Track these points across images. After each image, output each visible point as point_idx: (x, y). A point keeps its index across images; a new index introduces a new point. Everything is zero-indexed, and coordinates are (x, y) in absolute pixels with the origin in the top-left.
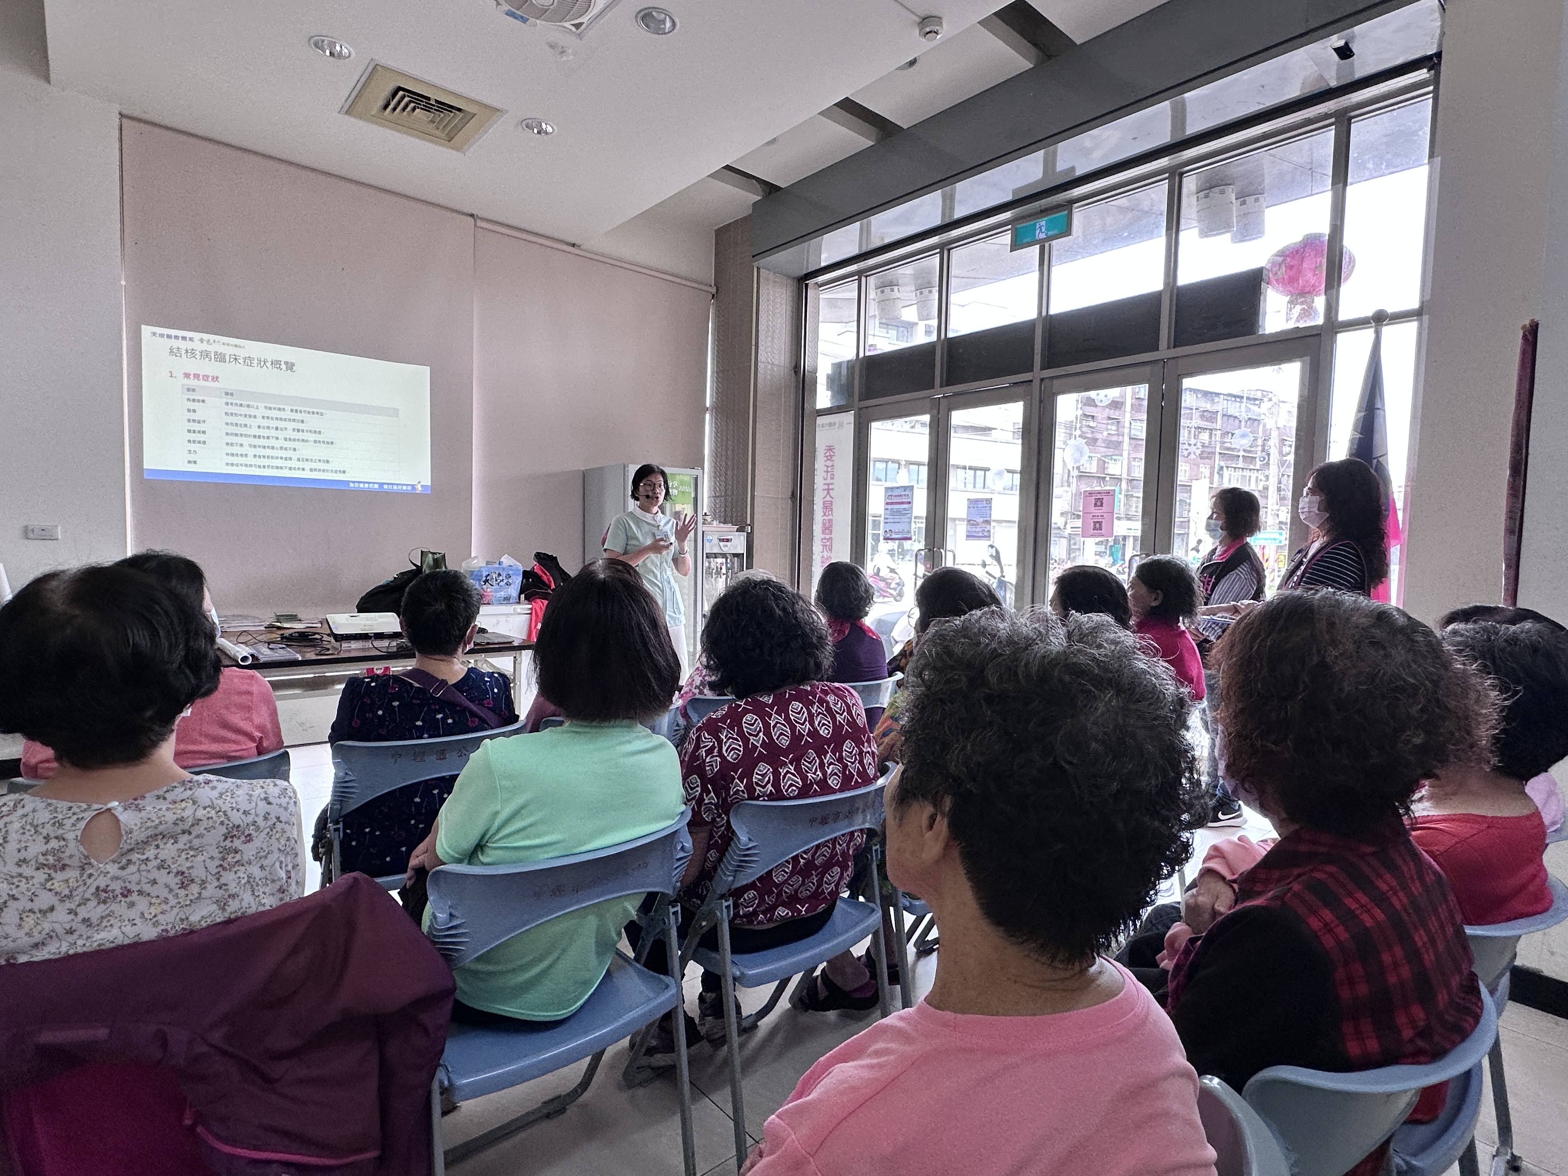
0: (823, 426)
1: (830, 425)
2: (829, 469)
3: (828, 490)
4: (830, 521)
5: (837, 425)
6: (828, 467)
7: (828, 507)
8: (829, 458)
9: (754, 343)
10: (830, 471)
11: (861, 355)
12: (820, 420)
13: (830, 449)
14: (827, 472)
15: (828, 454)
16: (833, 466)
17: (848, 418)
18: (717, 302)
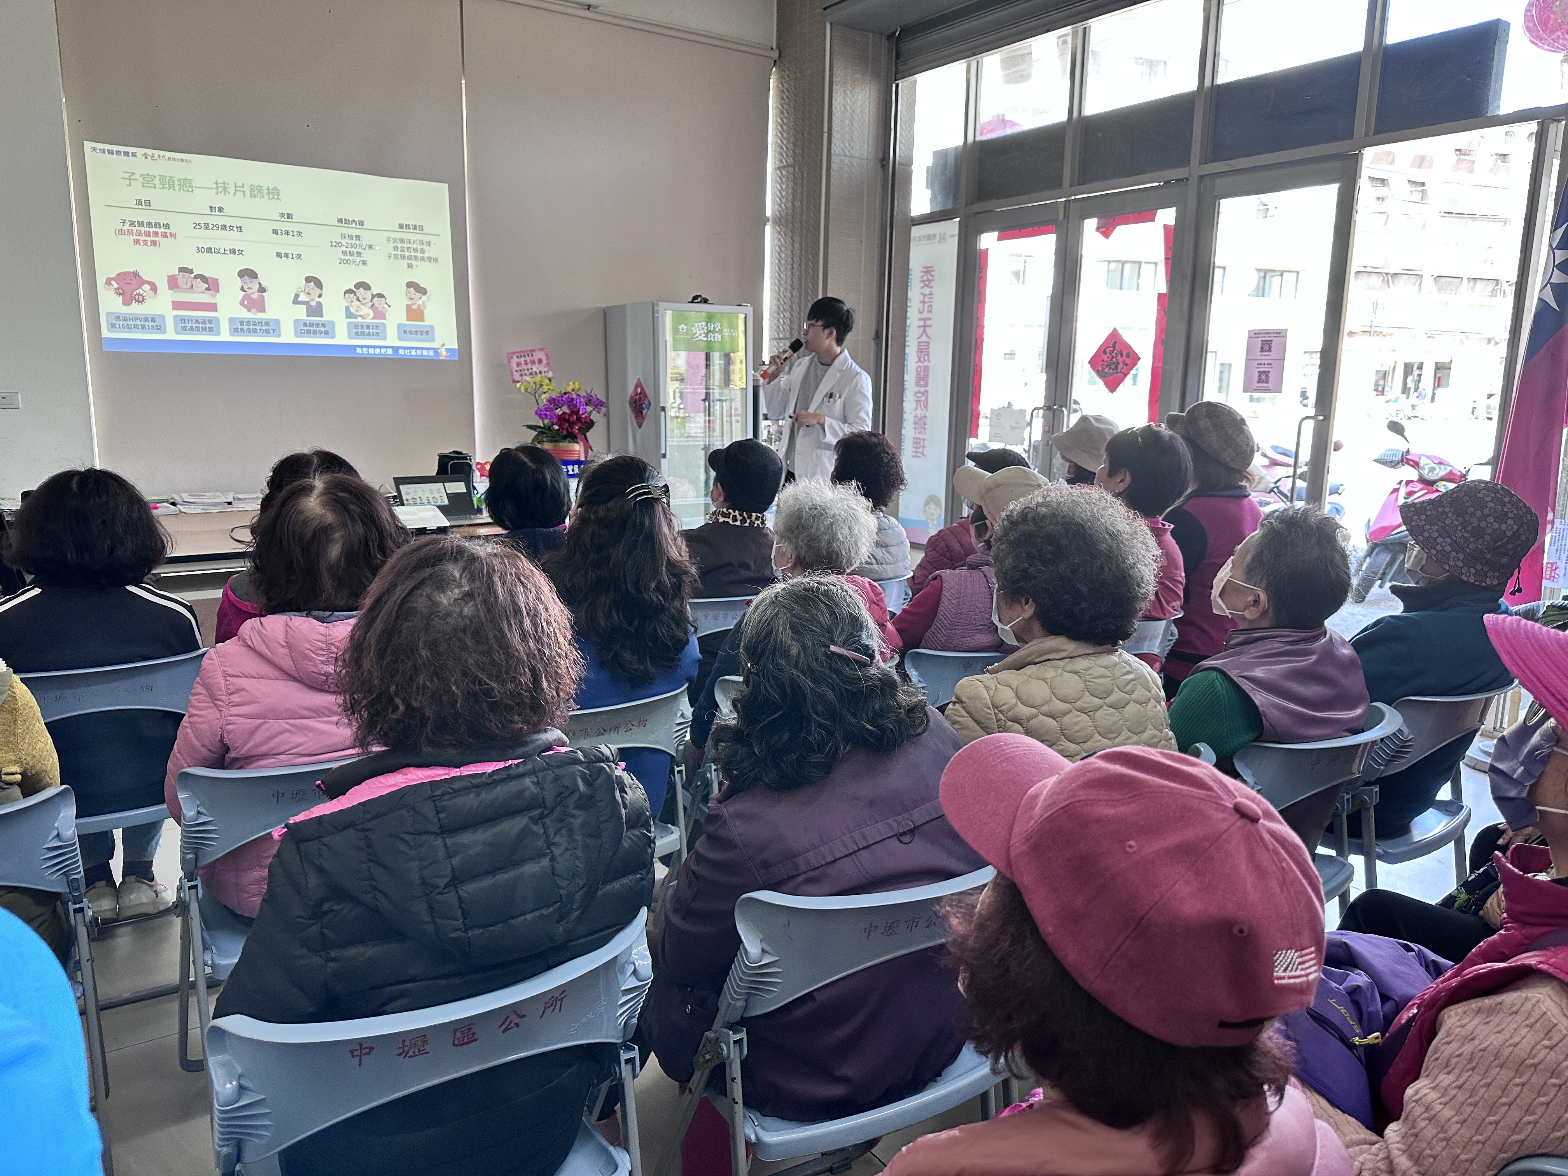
0: (919, 239)
1: (929, 237)
2: (927, 299)
3: (925, 326)
4: (926, 369)
5: (938, 237)
6: (924, 295)
7: (924, 350)
8: (927, 283)
9: (826, 129)
10: (927, 301)
11: (970, 139)
12: (914, 232)
13: (928, 271)
14: (924, 302)
15: (925, 278)
16: (931, 294)
17: (952, 227)
18: (781, 71)
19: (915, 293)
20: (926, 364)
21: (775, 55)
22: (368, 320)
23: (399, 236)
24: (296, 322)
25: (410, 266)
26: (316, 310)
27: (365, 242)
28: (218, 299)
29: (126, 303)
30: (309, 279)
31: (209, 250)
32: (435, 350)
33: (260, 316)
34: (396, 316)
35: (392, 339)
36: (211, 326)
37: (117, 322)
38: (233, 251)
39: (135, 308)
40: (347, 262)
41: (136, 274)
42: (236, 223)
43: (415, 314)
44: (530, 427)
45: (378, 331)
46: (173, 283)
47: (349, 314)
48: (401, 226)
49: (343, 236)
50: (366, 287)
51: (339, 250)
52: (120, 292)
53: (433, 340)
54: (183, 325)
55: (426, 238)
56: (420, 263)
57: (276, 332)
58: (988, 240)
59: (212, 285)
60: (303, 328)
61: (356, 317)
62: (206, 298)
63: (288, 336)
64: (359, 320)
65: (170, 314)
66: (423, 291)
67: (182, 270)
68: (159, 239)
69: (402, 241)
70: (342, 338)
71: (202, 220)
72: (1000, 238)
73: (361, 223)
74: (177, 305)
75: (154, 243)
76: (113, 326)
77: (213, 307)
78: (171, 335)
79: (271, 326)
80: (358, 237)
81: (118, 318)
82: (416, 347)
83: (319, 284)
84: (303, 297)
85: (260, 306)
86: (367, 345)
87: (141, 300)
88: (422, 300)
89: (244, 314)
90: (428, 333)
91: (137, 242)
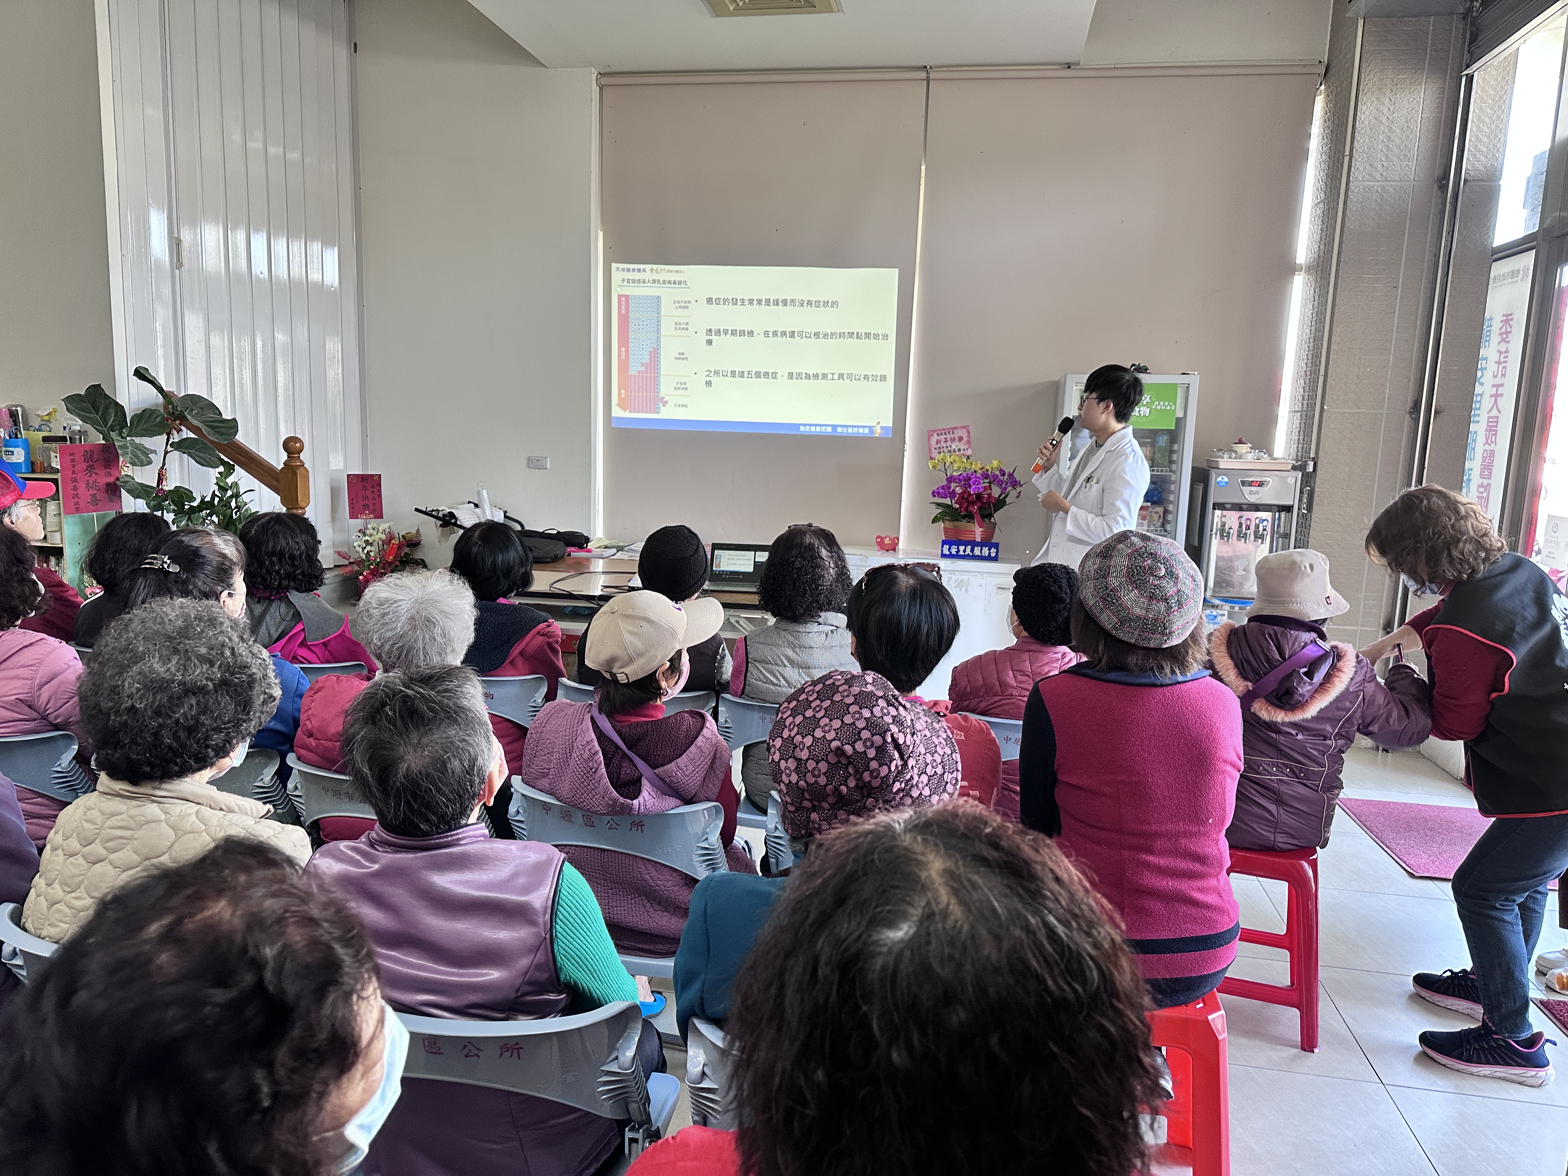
0: (1497, 279)
1: (1509, 275)
2: (1502, 360)
3: (1497, 396)
4: (1492, 452)
6: (1501, 353)
7: (1492, 428)
8: (1505, 337)
9: (1347, 153)
12: (1498, 269)
13: (1507, 320)
14: (1499, 363)
15: (1503, 330)
16: (1507, 352)
17: (1528, 259)
18: (1328, 87)
19: (1489, 351)
20: (1493, 447)
21: (1326, 67)
32: (871, 428)
35: (831, 418)
37: (623, 404)
53: (871, 417)
82: (853, 425)
86: (809, 424)
90: (867, 412)
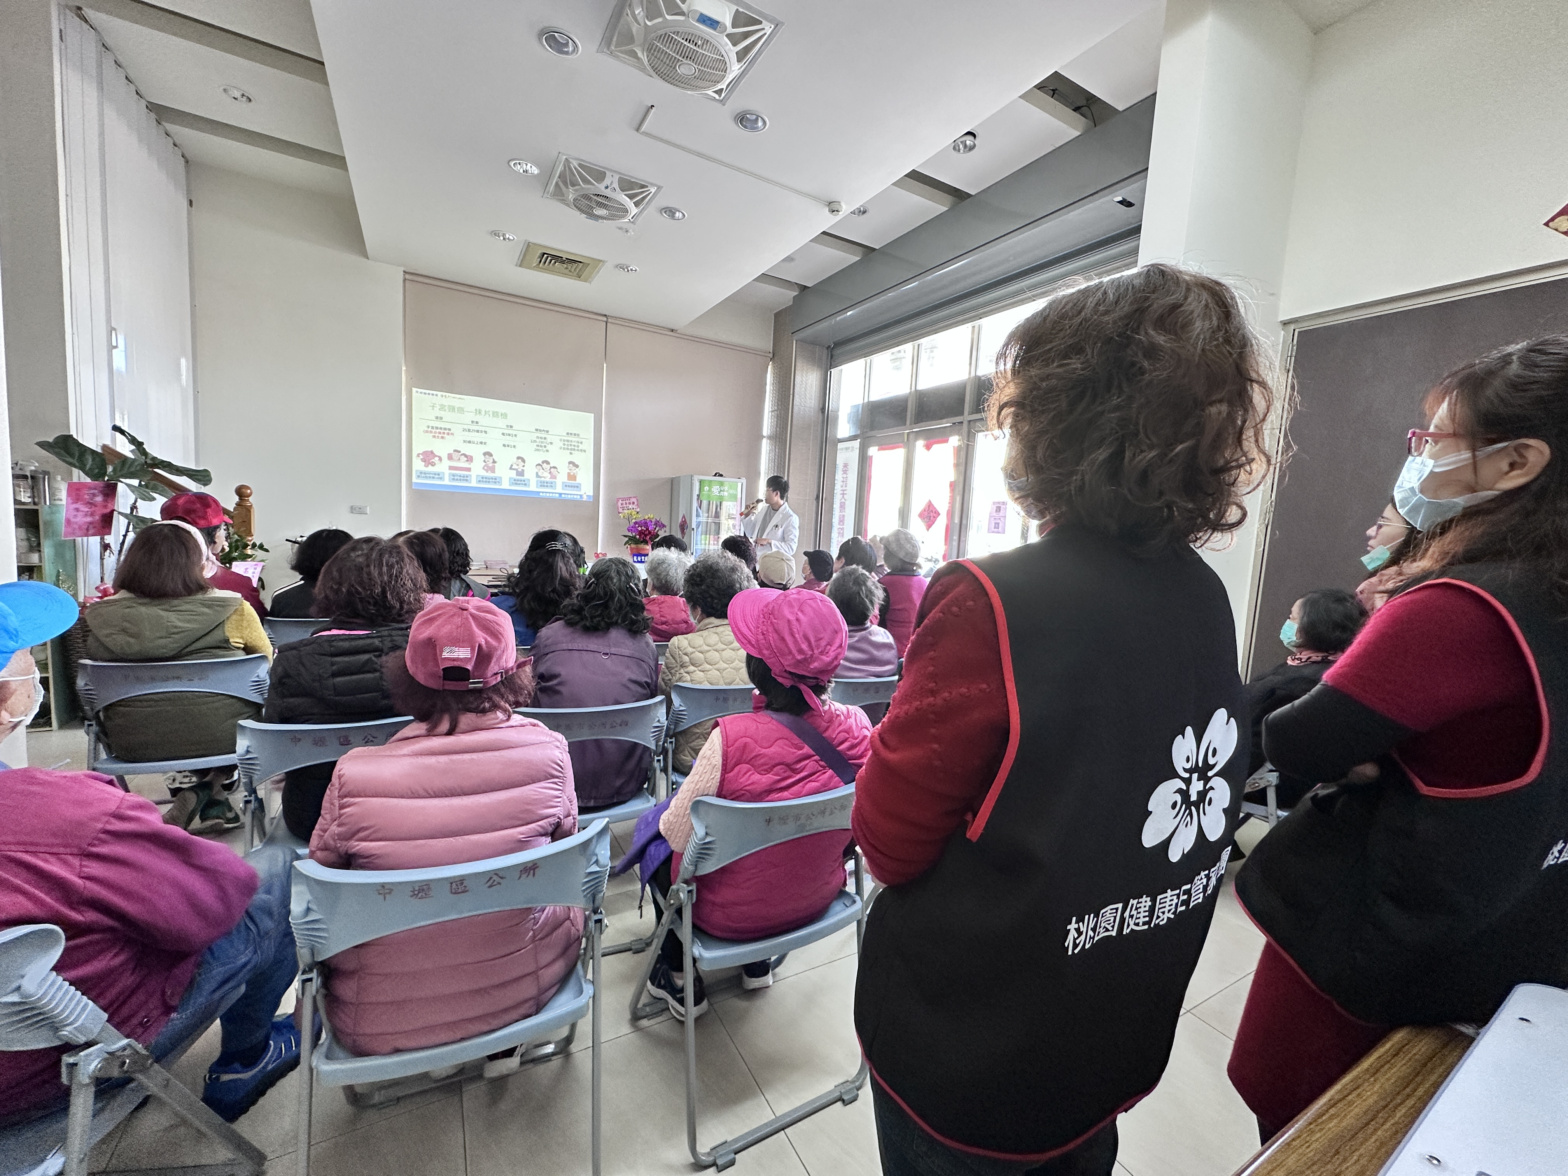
0: (842, 449)
1: (847, 449)
3: (843, 494)
4: (844, 516)
5: (850, 449)
6: (843, 478)
7: (842, 506)
8: (845, 472)
9: (792, 392)
10: (845, 481)
11: (866, 400)
12: (840, 445)
13: (846, 465)
14: (843, 481)
15: (843, 470)
16: (846, 477)
17: (856, 444)
18: (774, 363)
19: (839, 476)
20: (844, 514)
21: (771, 355)
22: (548, 479)
23: (566, 438)
24: (510, 478)
25: (571, 453)
26: (521, 473)
27: (549, 441)
28: (472, 466)
29: (426, 466)
30: (518, 458)
31: (469, 442)
32: (581, 496)
33: (492, 475)
34: (562, 477)
35: (559, 489)
36: (466, 479)
37: (421, 474)
38: (481, 443)
39: (430, 469)
40: (538, 450)
41: (432, 452)
42: (483, 429)
43: (572, 477)
44: (625, 536)
45: (552, 485)
46: (450, 457)
47: (537, 476)
48: (568, 434)
49: (538, 437)
50: (548, 463)
51: (535, 444)
52: (423, 460)
53: (580, 490)
54: (453, 478)
55: (580, 440)
56: (576, 452)
57: (500, 483)
58: (873, 451)
59: (470, 459)
60: (515, 482)
61: (541, 477)
62: (466, 465)
63: (505, 485)
64: (543, 479)
65: (447, 472)
66: (577, 466)
67: (455, 451)
68: (446, 436)
69: (568, 441)
70: (533, 487)
71: (466, 427)
72: (879, 450)
73: (547, 432)
74: (451, 468)
75: (442, 438)
76: (419, 476)
77: (469, 470)
78: (447, 482)
79: (496, 480)
80: (545, 438)
81: (421, 473)
82: (571, 494)
83: (524, 461)
84: (515, 467)
85: (493, 470)
86: (547, 492)
87: (433, 464)
88: (575, 471)
89: (484, 473)
90: (578, 487)
91: (434, 437)
